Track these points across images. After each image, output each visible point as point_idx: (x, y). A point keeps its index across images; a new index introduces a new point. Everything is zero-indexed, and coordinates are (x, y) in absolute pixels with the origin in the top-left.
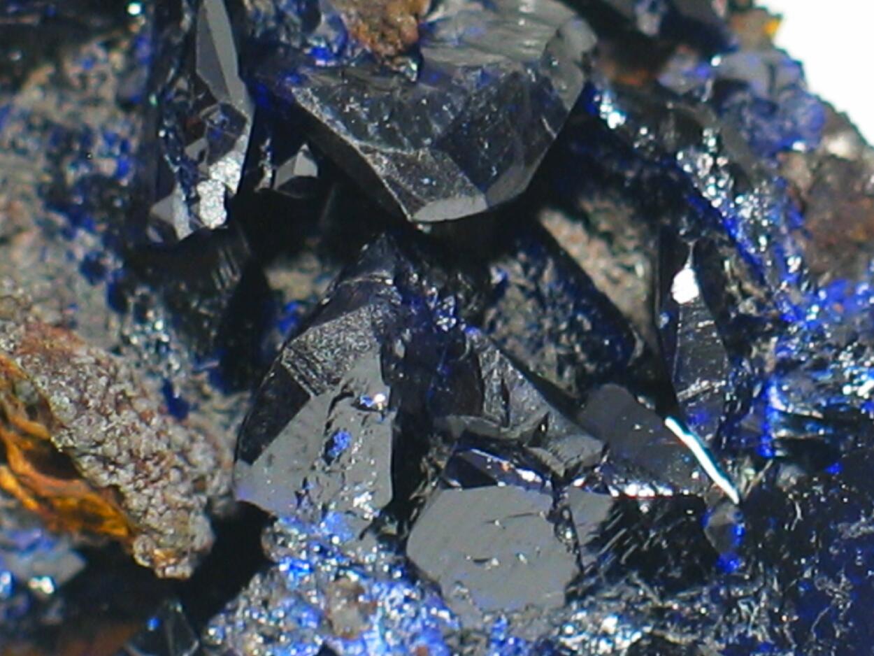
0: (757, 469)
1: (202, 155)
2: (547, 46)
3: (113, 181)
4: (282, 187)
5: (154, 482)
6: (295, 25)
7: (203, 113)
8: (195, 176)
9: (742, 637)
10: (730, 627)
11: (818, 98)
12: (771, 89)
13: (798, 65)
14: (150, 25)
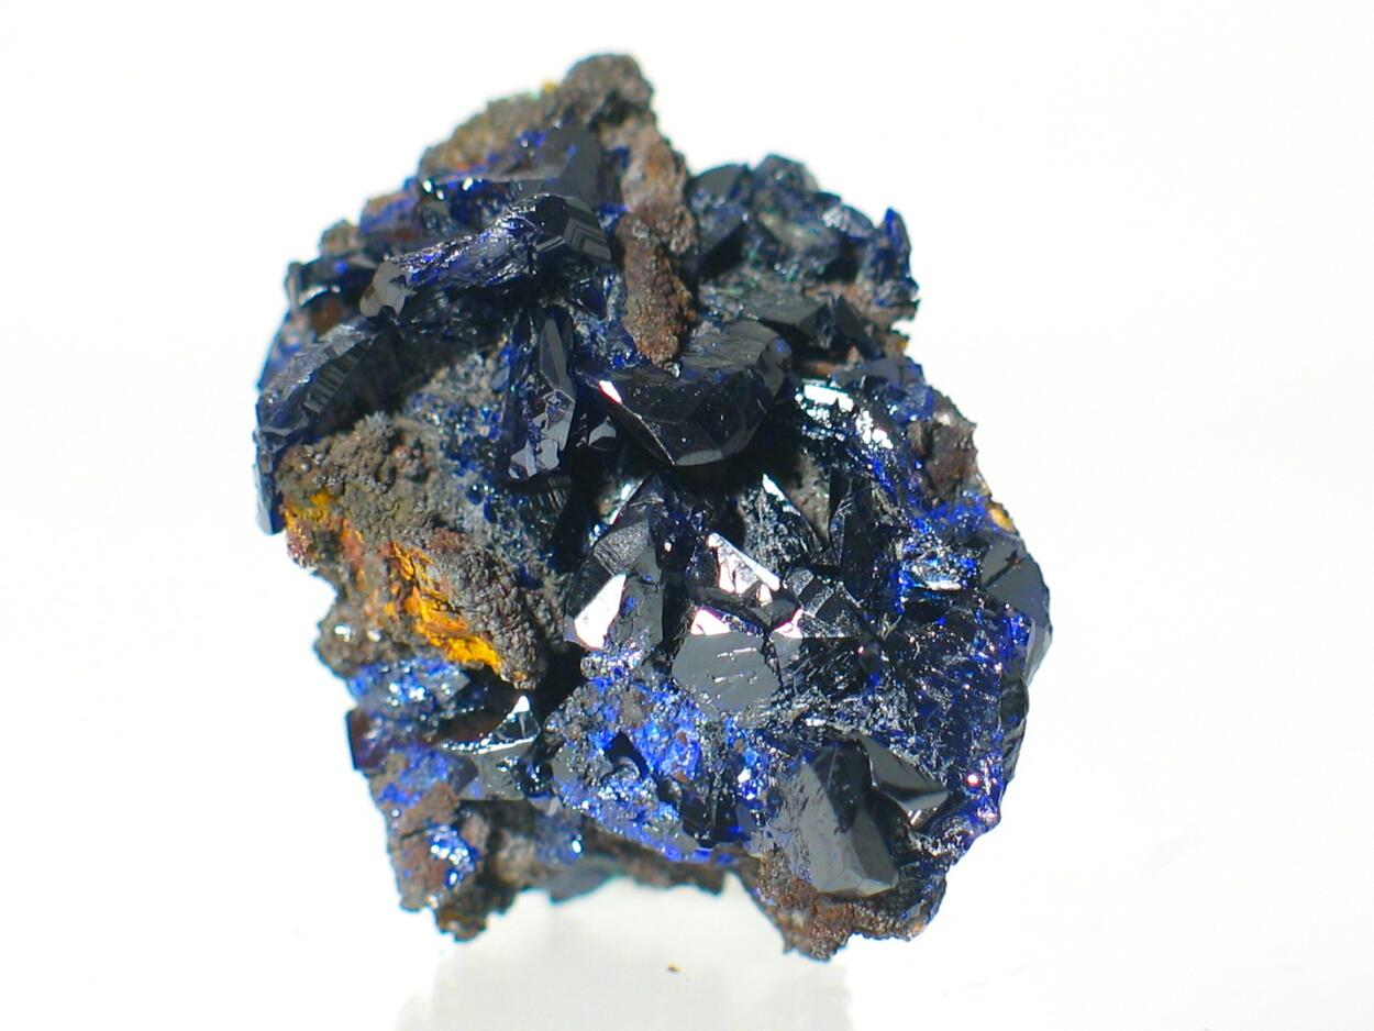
0: (892, 621)
1: (543, 423)
2: (761, 356)
3: (485, 441)
4: (593, 444)
5: (512, 629)
6: (602, 342)
7: (544, 397)
8: (540, 437)
9: (882, 727)
10: (876, 721)
11: (931, 388)
12: (901, 383)
13: (919, 367)
14: (511, 341)
